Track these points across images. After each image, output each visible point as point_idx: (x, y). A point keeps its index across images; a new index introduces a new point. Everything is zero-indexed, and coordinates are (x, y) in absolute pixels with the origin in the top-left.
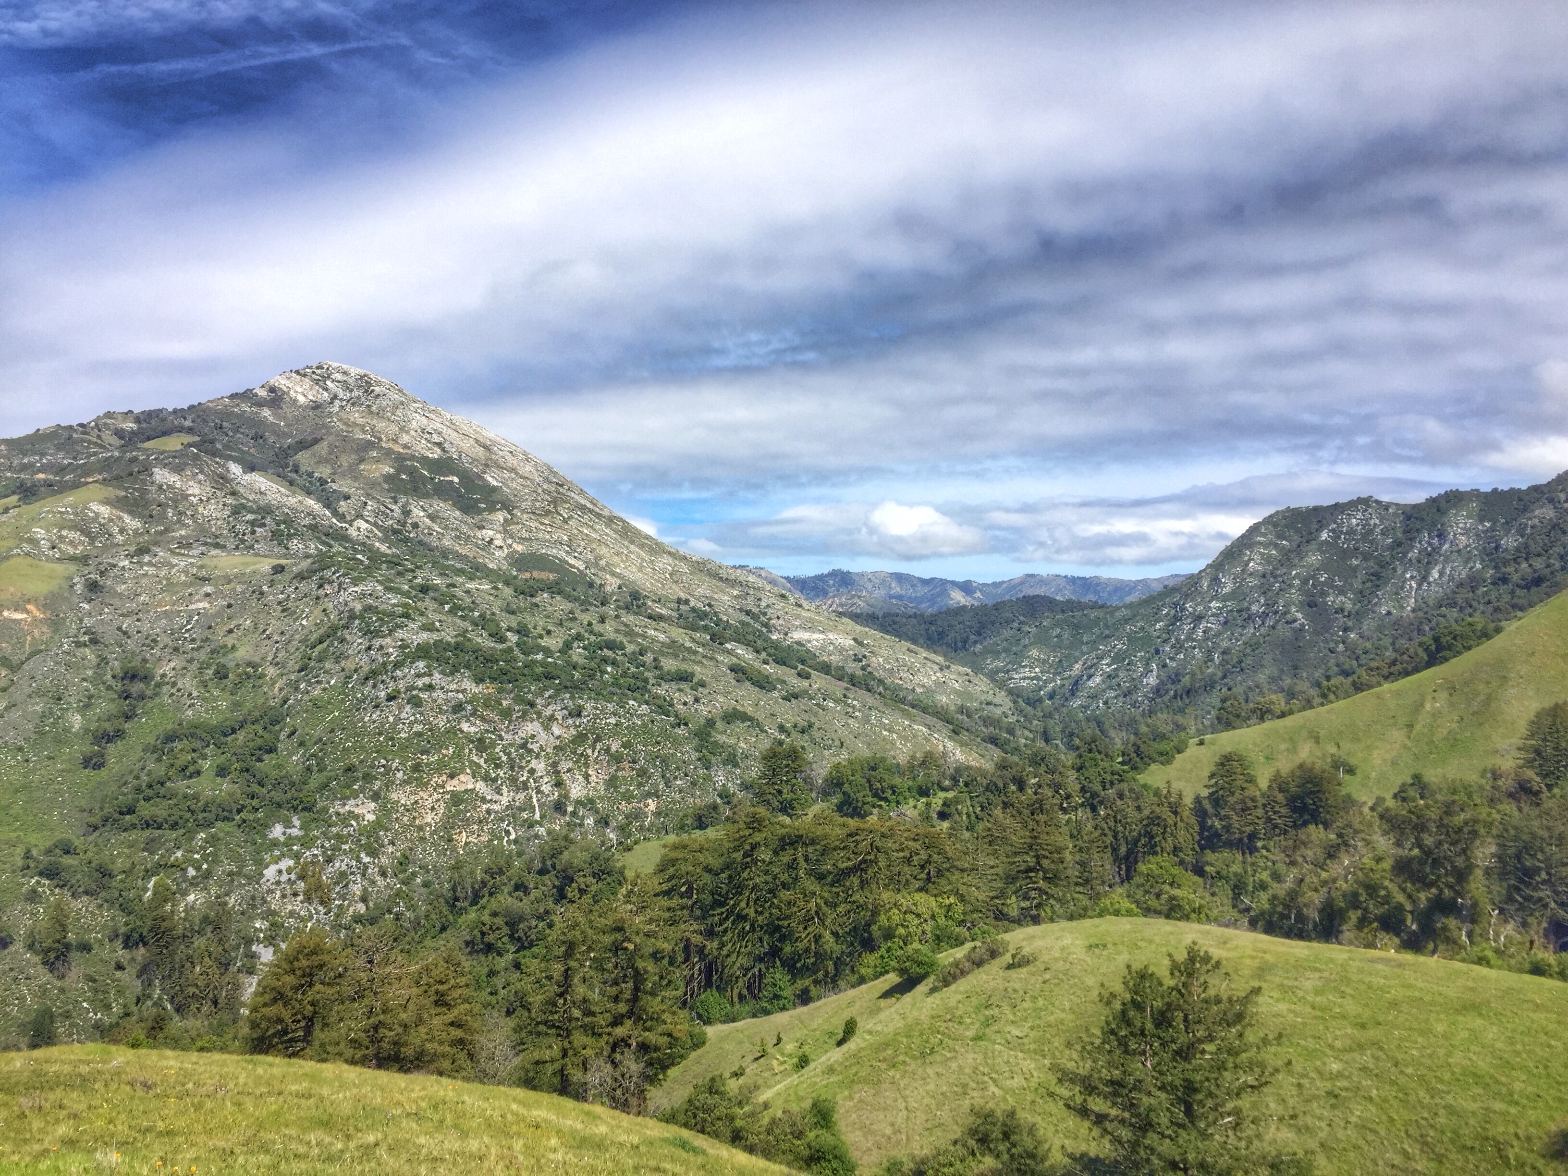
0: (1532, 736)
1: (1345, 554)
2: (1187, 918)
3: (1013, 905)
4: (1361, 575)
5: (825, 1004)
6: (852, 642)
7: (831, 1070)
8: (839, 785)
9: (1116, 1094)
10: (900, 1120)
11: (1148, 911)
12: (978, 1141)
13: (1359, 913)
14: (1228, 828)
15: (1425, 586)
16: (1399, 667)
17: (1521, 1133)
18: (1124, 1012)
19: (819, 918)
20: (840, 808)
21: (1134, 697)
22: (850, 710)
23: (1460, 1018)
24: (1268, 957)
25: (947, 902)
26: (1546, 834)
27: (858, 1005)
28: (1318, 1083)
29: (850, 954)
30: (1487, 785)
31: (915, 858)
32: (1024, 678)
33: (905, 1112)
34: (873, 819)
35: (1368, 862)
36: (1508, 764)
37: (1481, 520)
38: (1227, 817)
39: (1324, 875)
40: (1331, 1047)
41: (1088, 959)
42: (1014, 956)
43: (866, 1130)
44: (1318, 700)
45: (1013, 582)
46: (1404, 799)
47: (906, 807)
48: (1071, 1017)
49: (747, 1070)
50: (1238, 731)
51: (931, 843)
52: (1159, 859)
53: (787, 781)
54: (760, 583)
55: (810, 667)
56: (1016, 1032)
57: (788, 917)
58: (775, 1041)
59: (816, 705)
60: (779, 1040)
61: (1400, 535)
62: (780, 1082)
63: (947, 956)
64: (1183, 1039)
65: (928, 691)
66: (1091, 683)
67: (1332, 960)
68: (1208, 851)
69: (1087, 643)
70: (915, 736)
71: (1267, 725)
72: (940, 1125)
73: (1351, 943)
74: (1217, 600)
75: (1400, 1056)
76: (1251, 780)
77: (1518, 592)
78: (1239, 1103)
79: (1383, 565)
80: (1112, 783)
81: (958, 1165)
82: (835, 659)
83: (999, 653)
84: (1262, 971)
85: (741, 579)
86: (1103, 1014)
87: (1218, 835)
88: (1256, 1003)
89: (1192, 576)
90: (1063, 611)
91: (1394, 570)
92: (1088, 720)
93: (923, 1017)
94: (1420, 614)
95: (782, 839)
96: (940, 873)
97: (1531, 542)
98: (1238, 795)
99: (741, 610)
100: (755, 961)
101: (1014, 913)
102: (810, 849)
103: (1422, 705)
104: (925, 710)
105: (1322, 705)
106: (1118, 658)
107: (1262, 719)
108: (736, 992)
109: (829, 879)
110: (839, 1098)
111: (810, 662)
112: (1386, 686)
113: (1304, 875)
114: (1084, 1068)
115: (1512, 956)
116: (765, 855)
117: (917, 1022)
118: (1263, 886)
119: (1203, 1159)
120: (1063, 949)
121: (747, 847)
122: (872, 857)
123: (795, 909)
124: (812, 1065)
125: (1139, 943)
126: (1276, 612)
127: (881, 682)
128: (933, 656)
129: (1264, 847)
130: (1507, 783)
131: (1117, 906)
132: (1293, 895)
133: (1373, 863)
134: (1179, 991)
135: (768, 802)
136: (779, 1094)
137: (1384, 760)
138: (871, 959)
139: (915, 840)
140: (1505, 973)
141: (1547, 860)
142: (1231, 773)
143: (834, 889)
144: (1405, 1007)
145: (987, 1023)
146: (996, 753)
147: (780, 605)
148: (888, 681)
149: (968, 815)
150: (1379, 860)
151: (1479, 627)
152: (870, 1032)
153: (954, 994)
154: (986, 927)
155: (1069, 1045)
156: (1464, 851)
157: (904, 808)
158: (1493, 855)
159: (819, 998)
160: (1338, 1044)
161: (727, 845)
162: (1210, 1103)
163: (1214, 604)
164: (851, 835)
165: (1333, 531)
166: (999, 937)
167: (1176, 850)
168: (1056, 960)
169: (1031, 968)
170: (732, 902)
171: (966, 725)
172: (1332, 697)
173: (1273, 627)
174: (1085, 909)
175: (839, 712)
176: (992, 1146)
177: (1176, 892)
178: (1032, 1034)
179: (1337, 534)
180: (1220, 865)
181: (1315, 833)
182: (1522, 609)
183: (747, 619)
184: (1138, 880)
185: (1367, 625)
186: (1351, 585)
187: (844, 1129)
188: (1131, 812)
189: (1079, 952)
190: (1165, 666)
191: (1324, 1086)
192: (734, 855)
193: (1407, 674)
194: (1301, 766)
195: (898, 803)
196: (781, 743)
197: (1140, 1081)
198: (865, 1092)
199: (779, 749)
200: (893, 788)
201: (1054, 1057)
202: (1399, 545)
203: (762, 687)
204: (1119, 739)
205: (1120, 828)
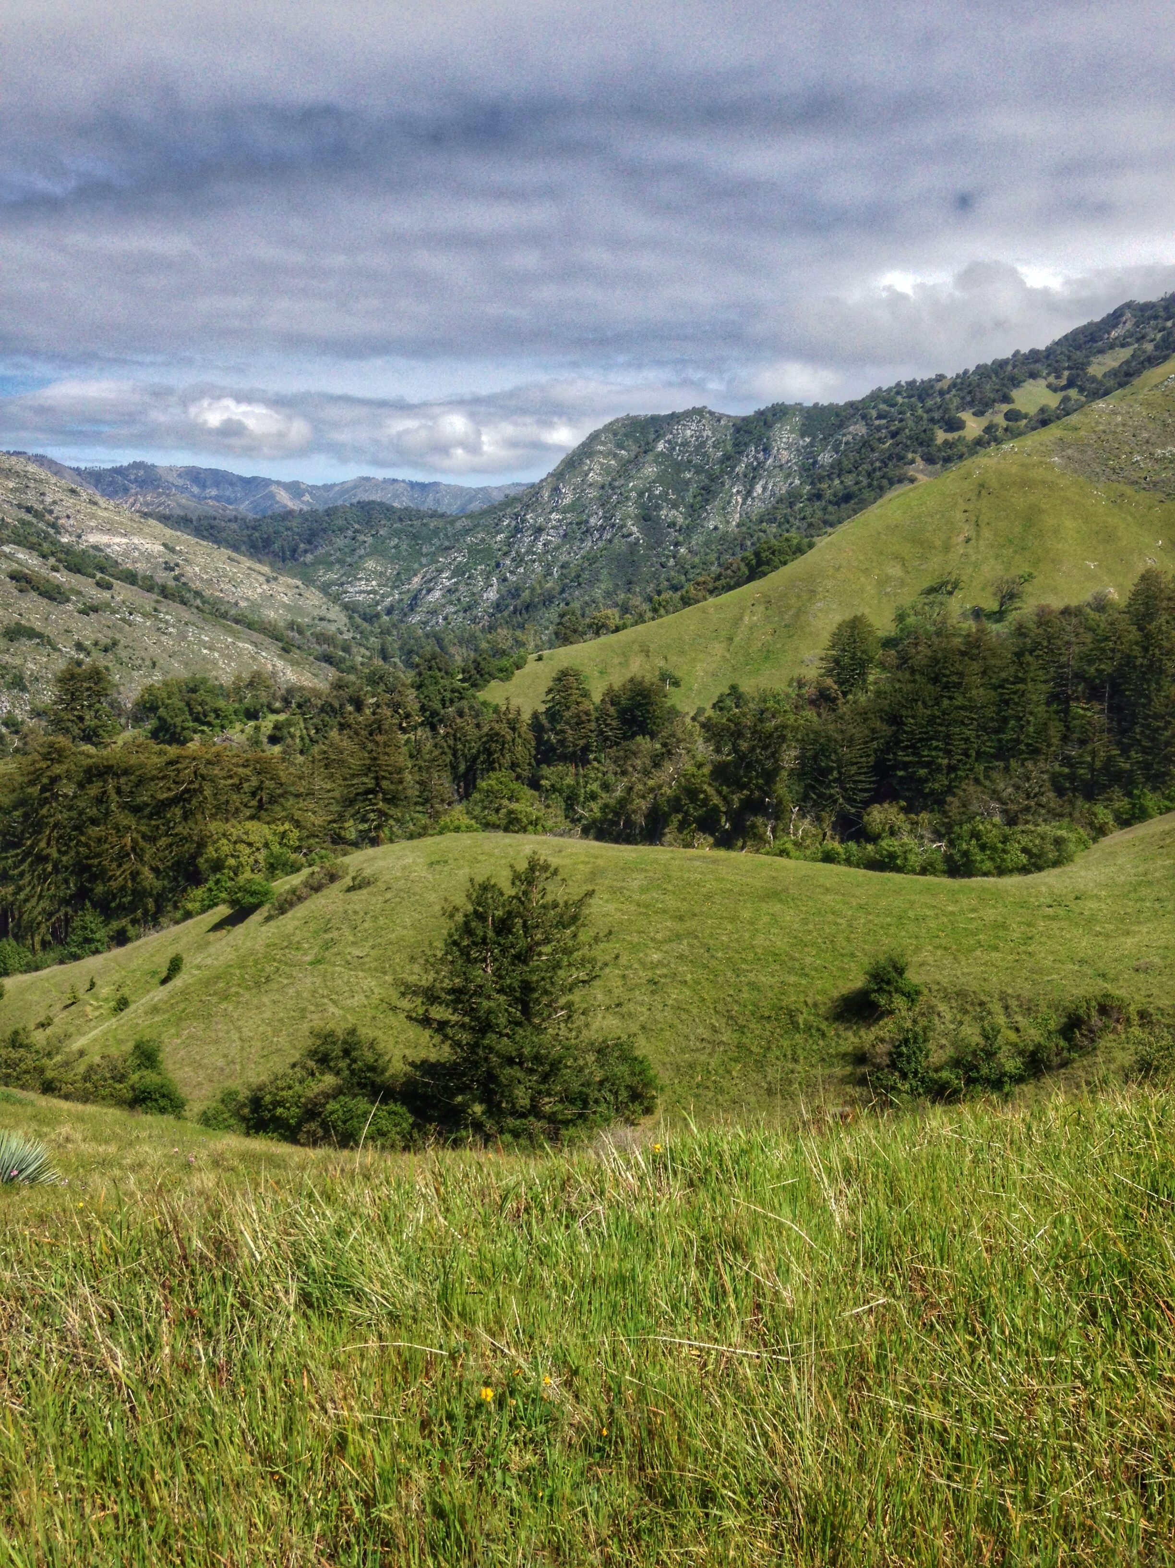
0: (833, 647)
1: (679, 467)
2: (524, 830)
3: (351, 830)
4: (693, 489)
5: (146, 943)
6: (162, 548)
7: (155, 1010)
8: (154, 709)
9: (457, 1001)
10: (234, 1051)
11: (488, 826)
12: (317, 1061)
13: (680, 816)
14: (562, 742)
15: (749, 502)
16: (723, 582)
17: (810, 1001)
18: (466, 924)
19: (136, 854)
20: (154, 734)
21: (474, 612)
22: (162, 625)
23: (764, 905)
24: (600, 862)
25: (281, 829)
26: (839, 737)
27: (185, 940)
28: (641, 973)
29: (172, 890)
30: (793, 692)
31: (245, 785)
32: (361, 592)
33: (239, 1043)
34: (194, 746)
35: (690, 768)
36: (812, 673)
37: (802, 436)
38: (563, 731)
39: (651, 783)
40: (653, 939)
41: (430, 876)
42: (354, 879)
43: (198, 1066)
44: (649, 614)
45: (346, 486)
46: (721, 709)
47: (232, 731)
48: (411, 932)
49: (56, 1020)
50: (575, 646)
51: (263, 768)
52: (498, 774)
53: (90, 707)
54: (43, 474)
55: (112, 576)
56: (358, 953)
57: (98, 855)
58: (87, 986)
59: (121, 619)
60: (92, 985)
61: (729, 448)
62: (95, 1028)
63: (282, 884)
64: (522, 943)
65: (254, 606)
66: (430, 598)
67: (656, 861)
68: (544, 766)
69: (426, 555)
70: (240, 655)
71: (603, 639)
72: (278, 1050)
73: (671, 845)
74: (558, 511)
75: (711, 942)
76: (586, 695)
77: (831, 508)
78: (570, 997)
79: (713, 479)
80: (452, 701)
81: (297, 1087)
82: (141, 567)
83: (332, 564)
84: (594, 875)
85: (18, 468)
86: (446, 927)
87: (553, 749)
88: (590, 905)
89: (533, 486)
90: (401, 520)
91: (723, 484)
92: (427, 636)
93: (257, 947)
94: (744, 529)
95: (88, 771)
96: (273, 800)
97: (844, 460)
98: (573, 710)
99: (19, 506)
100: (60, 905)
101: (352, 835)
102: (123, 780)
103: (741, 619)
104: (250, 626)
105: (653, 619)
106: (459, 572)
107: (597, 634)
108: (37, 939)
109: (147, 811)
110: (165, 1037)
111: (111, 570)
112: (711, 600)
113: (634, 784)
114: (426, 980)
115: (807, 847)
116: (68, 789)
117: (252, 952)
118: (593, 797)
119: (538, 1052)
120: (404, 868)
121: (45, 780)
122: (196, 786)
123: (107, 846)
124: (133, 1007)
125: (480, 858)
126: (613, 526)
127: (198, 594)
128: (258, 566)
129: (595, 759)
130: (810, 691)
131: (457, 823)
132: (623, 802)
133: (695, 770)
134: (519, 899)
135: (67, 730)
136: (95, 1040)
137: (706, 673)
138: (199, 892)
139: (244, 766)
140: (801, 863)
141: (839, 761)
142: (567, 688)
143: (153, 823)
144: (717, 899)
145: (326, 946)
146: (332, 673)
147: (70, 501)
148: (207, 593)
149: (302, 738)
150: (700, 766)
151: (795, 542)
152: (199, 967)
153: (290, 921)
154: (323, 852)
155: (413, 959)
156: (773, 754)
157: (229, 733)
158: (796, 758)
159: (138, 937)
160: (659, 936)
161: (20, 779)
162: (545, 1000)
163: (554, 516)
164: (171, 763)
165: (669, 442)
166: (339, 861)
167: (513, 766)
168: (397, 879)
169: (369, 889)
170: (29, 843)
171: (297, 643)
172: (662, 611)
173: (610, 541)
174: (425, 828)
175: (150, 628)
176: (332, 1064)
177: (514, 806)
178: (372, 953)
179: (672, 445)
180: (554, 778)
181: (644, 743)
182: (832, 525)
183: (29, 517)
184: (476, 796)
185: (697, 540)
186: (683, 498)
187: (171, 1067)
188: (470, 730)
189: (421, 871)
190: (505, 580)
191: (645, 975)
192: (29, 790)
193: (730, 588)
194: (632, 680)
195: (223, 727)
196: (79, 663)
197: (481, 987)
198: (196, 1028)
199: (78, 670)
200: (217, 712)
201: (395, 972)
202: (728, 459)
203: (51, 598)
204: (459, 656)
205: (460, 746)
